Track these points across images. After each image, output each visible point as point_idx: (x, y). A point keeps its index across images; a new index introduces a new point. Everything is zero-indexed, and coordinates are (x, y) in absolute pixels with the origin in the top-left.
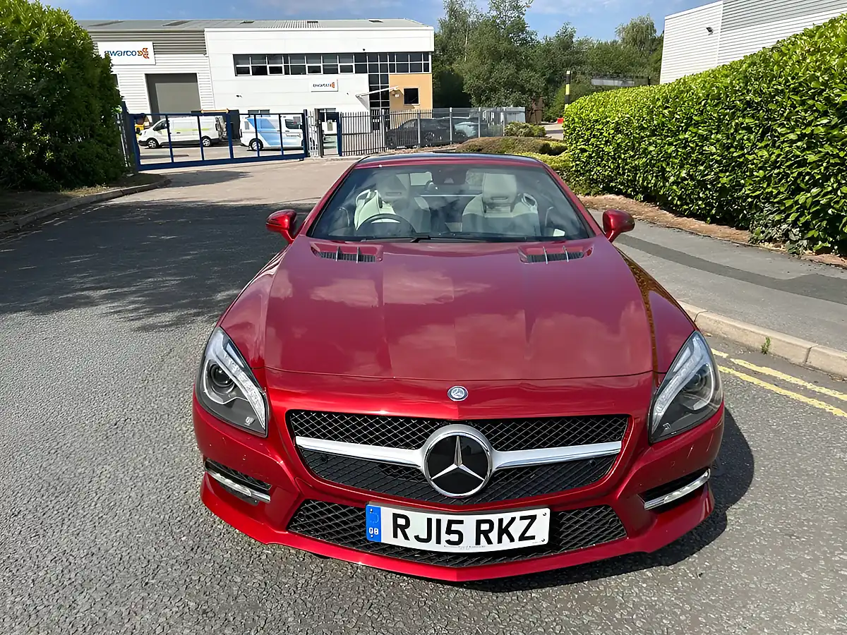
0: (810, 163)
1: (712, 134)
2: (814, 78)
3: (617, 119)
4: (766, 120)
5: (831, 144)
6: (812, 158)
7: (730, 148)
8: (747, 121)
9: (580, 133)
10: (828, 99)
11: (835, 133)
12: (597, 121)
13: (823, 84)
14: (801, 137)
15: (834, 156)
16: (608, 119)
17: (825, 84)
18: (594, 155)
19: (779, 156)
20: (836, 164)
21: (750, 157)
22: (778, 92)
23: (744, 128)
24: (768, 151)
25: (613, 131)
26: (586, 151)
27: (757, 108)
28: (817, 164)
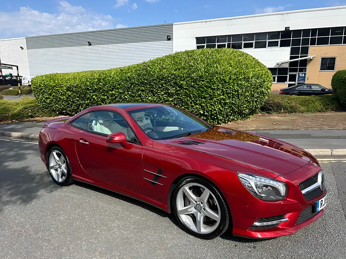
0: (170, 101)
1: (125, 92)
2: (168, 76)
3: (68, 86)
4: (149, 88)
5: (177, 95)
6: (171, 99)
7: (135, 96)
8: (142, 88)
9: (45, 91)
10: (175, 83)
11: (179, 92)
12: (55, 86)
13: (172, 78)
14: (165, 94)
15: (179, 99)
16: (62, 86)
17: (173, 78)
18: (54, 100)
19: (157, 99)
20: (179, 101)
21: (145, 100)
22: (154, 80)
23: (141, 90)
24: (152, 98)
25: (65, 90)
26: (49, 98)
27: (145, 84)
28: (172, 101)
